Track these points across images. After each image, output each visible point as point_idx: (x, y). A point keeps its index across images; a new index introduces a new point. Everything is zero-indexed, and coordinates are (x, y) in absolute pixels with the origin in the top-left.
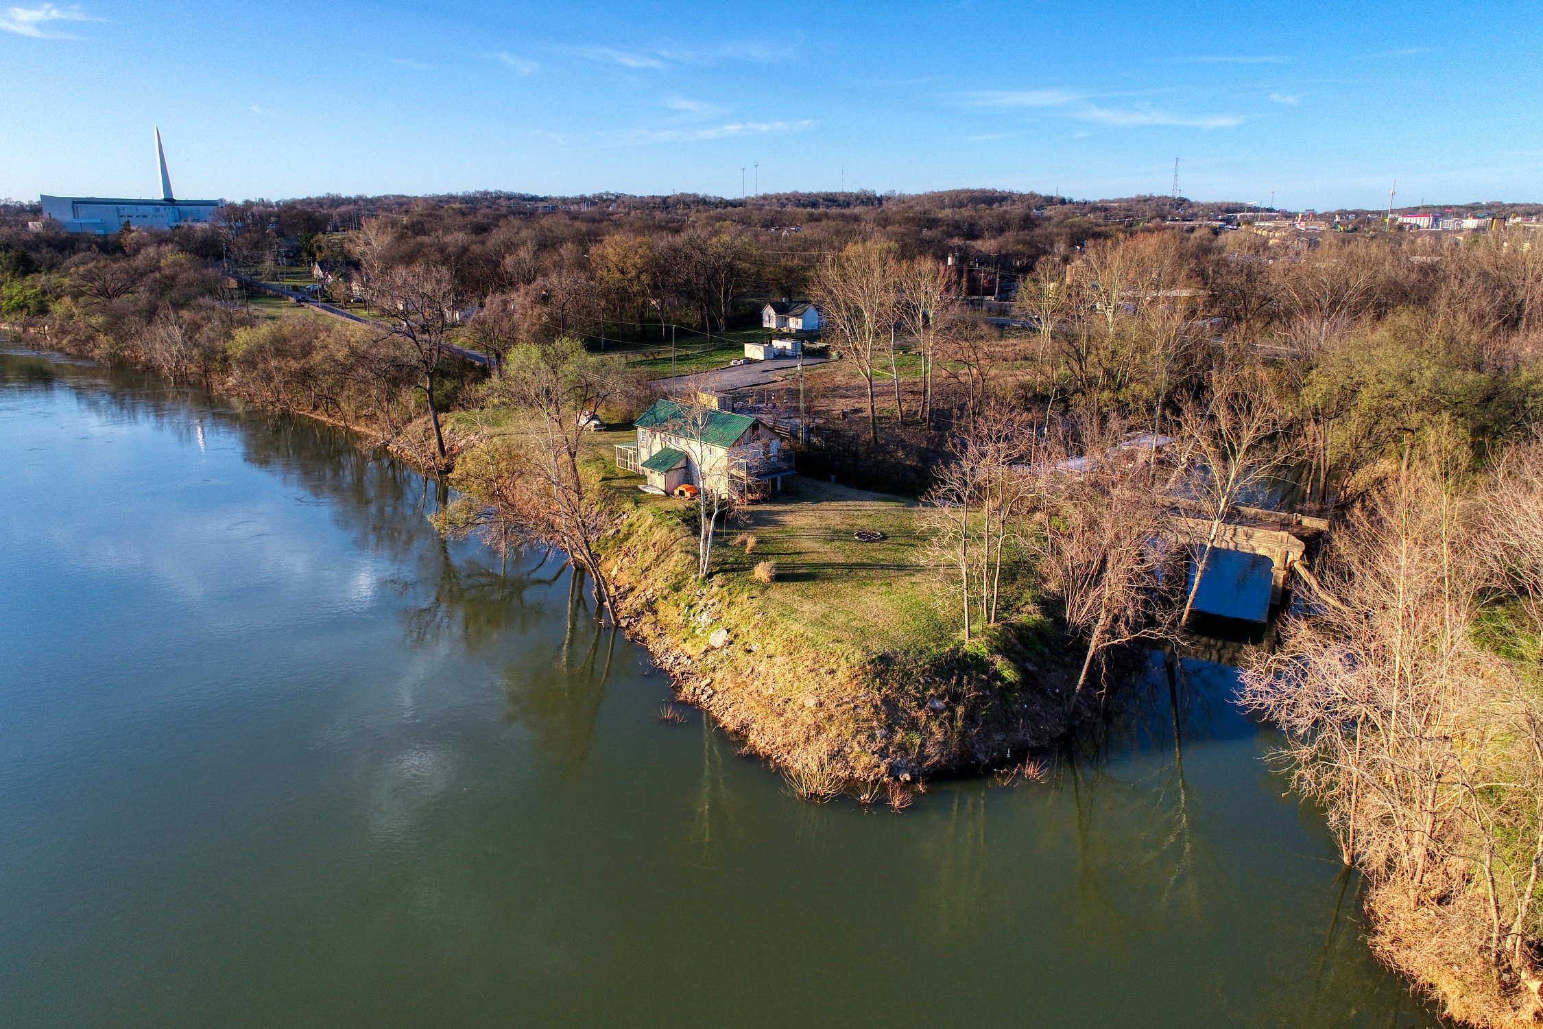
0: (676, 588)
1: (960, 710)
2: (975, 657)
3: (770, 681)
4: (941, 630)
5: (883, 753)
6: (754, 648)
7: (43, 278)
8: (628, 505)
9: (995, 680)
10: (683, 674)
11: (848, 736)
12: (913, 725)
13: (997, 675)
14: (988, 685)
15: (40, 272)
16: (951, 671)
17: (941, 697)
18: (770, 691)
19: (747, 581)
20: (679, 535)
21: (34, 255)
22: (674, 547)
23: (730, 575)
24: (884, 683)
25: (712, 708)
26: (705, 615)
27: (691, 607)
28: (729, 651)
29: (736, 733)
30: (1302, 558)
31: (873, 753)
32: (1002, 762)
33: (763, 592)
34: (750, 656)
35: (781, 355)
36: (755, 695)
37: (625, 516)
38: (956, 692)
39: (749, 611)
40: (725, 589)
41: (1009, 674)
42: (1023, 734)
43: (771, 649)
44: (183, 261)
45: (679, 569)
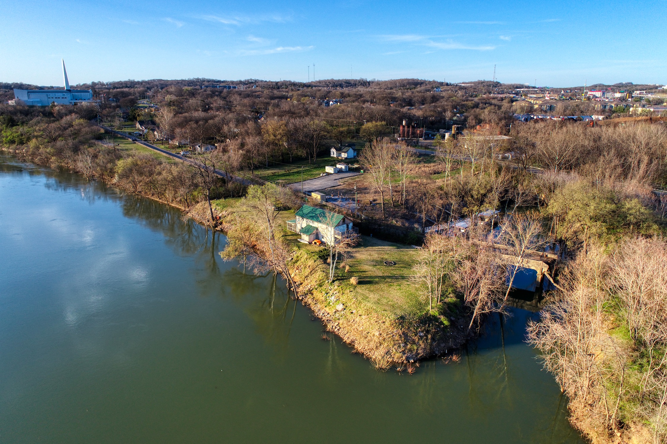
0: (321, 286)
1: (429, 336)
2: (434, 316)
3: (361, 325)
4: (421, 306)
5: (404, 352)
6: (354, 312)
7: (21, 129)
8: (295, 248)
9: (441, 325)
10: (327, 320)
11: (391, 346)
12: (414, 342)
13: (442, 323)
14: (439, 326)
15: (18, 125)
16: (426, 321)
17: (422, 332)
18: (361, 329)
19: (348, 284)
20: (319, 263)
21: (15, 118)
22: (317, 268)
23: (341, 281)
24: (403, 327)
25: (339, 334)
26: (333, 297)
27: (327, 294)
28: (344, 312)
29: (350, 344)
30: (548, 271)
31: (400, 352)
32: (444, 355)
33: (354, 289)
34: (352, 315)
35: (340, 171)
36: (356, 330)
37: (295, 253)
38: (428, 330)
39: (351, 297)
40: (340, 287)
41: (446, 323)
42: (451, 343)
43: (360, 312)
44: (83, 123)
45: (321, 278)
